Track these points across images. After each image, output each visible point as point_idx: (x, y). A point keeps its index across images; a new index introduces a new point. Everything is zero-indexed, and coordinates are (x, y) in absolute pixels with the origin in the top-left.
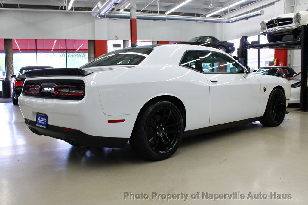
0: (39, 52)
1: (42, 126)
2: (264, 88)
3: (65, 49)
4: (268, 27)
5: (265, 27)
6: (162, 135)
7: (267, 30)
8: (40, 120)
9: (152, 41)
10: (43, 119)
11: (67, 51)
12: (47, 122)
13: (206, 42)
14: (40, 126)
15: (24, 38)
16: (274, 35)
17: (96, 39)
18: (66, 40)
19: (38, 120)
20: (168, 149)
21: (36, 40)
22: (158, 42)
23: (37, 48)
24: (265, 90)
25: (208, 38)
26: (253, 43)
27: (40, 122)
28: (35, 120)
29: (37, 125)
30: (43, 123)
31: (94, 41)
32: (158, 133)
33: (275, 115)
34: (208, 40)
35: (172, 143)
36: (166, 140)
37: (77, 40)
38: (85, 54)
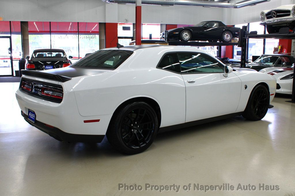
0: (52, 34)
1: (32, 121)
2: (245, 85)
3: (77, 32)
4: (268, 18)
5: (265, 18)
6: (137, 132)
7: (266, 21)
8: (31, 115)
9: (161, 25)
10: (33, 115)
11: (79, 32)
12: (35, 118)
13: (213, 26)
14: (31, 120)
15: (39, 21)
16: (273, 26)
17: (107, 22)
18: (78, 23)
19: (29, 114)
20: (142, 145)
21: (50, 22)
22: (167, 25)
23: (51, 30)
24: (246, 87)
25: (215, 23)
26: (252, 33)
27: (31, 117)
28: (27, 115)
29: (28, 119)
30: (33, 118)
31: (105, 24)
32: (133, 130)
33: (257, 110)
34: (215, 24)
35: (146, 139)
36: (140, 137)
37: (88, 23)
38: (96, 35)
